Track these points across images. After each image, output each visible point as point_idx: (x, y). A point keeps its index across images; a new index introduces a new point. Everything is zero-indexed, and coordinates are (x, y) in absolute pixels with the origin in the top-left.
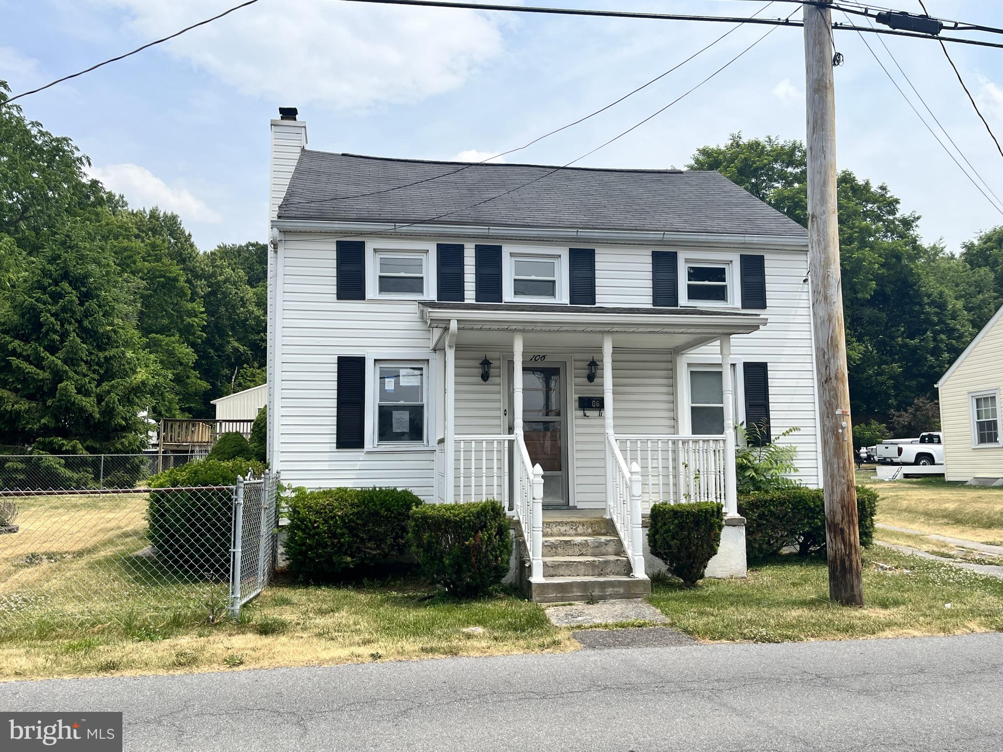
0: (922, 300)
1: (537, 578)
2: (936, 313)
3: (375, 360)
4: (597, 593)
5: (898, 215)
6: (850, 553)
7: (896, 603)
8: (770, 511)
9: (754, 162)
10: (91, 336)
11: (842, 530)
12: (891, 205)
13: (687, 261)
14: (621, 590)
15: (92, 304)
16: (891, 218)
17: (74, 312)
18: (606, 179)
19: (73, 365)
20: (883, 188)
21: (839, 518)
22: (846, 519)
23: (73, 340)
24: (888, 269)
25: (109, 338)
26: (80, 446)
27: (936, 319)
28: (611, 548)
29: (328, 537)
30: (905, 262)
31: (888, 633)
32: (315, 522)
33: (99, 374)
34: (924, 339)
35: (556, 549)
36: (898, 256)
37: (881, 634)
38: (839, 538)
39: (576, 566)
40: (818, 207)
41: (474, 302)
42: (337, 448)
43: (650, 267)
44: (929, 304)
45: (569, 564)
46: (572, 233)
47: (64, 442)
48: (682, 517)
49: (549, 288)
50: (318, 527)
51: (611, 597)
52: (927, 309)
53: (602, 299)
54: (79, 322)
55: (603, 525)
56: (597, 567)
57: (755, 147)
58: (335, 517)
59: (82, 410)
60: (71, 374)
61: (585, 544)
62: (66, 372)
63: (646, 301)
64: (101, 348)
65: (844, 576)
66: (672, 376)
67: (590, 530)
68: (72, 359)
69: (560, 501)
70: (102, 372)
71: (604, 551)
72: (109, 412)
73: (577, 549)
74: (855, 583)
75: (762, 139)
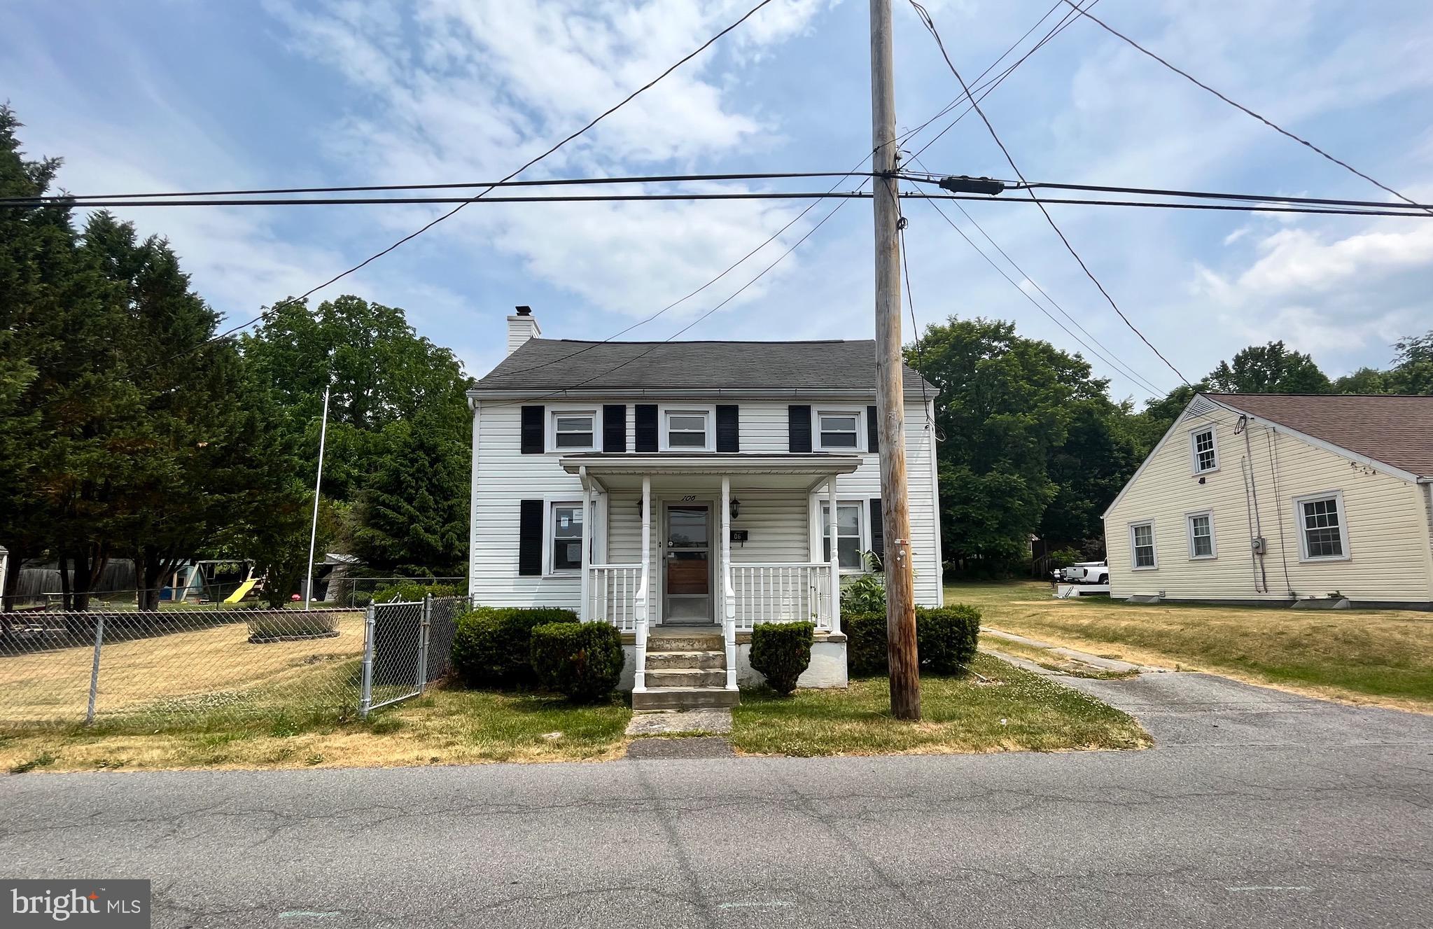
0: (1111, 447)
1: (639, 688)
2: (1123, 457)
3: (552, 503)
4: (689, 702)
5: (1091, 378)
6: (906, 671)
7: (952, 718)
8: (876, 629)
9: (965, 338)
10: (439, 490)
11: (899, 650)
12: (1084, 369)
13: (820, 413)
14: (712, 700)
15: (439, 466)
16: (1085, 380)
17: (427, 473)
18: (774, 349)
19: (425, 512)
20: (1077, 356)
21: (896, 639)
22: (903, 640)
23: (423, 493)
24: (1083, 422)
25: (452, 491)
26: (427, 571)
27: (1123, 462)
28: (717, 662)
29: (480, 649)
30: (1096, 416)
31: (920, 750)
32: (470, 637)
33: (443, 518)
34: (1113, 479)
35: (669, 662)
36: (1089, 412)
37: (912, 751)
38: (896, 658)
39: (680, 678)
40: (882, 356)
41: (634, 452)
42: (520, 574)
43: (787, 419)
44: (1118, 451)
45: (673, 676)
46: (715, 391)
47: (416, 568)
48: (769, 636)
49: (699, 439)
50: (471, 641)
51: (703, 706)
52: (1116, 454)
53: (744, 447)
54: (430, 480)
55: (716, 642)
56: (699, 678)
57: (967, 327)
58: (484, 633)
59: (429, 544)
60: (421, 518)
61: (695, 658)
62: (418, 516)
63: (784, 448)
64: (446, 499)
65: (900, 693)
66: (806, 513)
67: (705, 646)
68: (423, 507)
69: (706, 619)
70: (446, 516)
71: (712, 664)
72: (449, 546)
73: (687, 663)
74: (911, 698)
75: (973, 321)
